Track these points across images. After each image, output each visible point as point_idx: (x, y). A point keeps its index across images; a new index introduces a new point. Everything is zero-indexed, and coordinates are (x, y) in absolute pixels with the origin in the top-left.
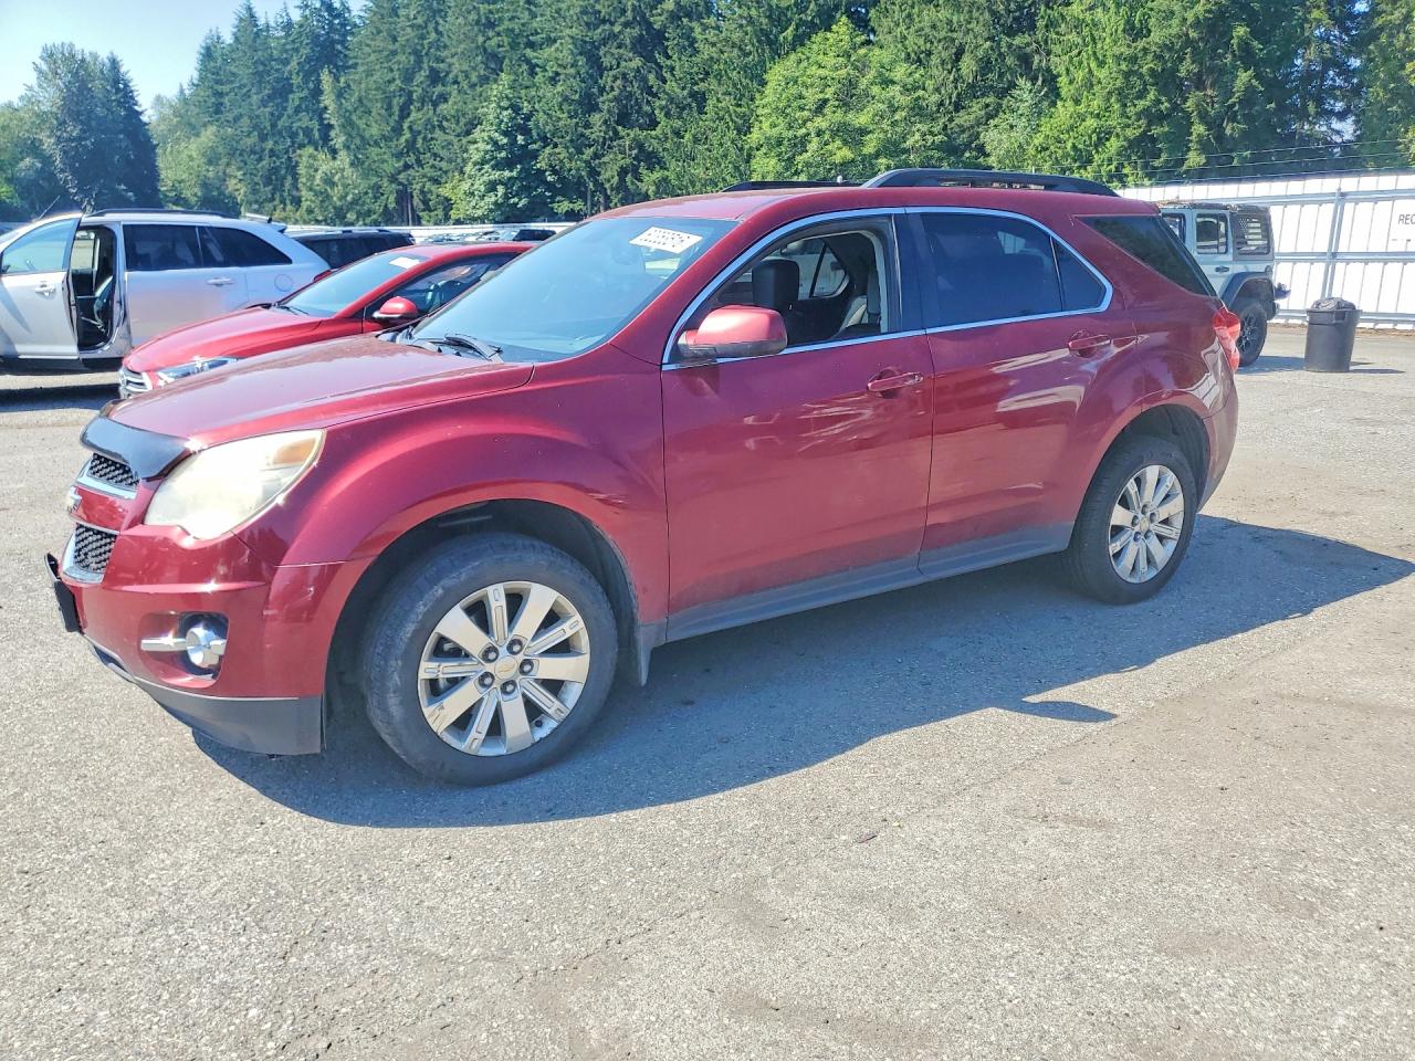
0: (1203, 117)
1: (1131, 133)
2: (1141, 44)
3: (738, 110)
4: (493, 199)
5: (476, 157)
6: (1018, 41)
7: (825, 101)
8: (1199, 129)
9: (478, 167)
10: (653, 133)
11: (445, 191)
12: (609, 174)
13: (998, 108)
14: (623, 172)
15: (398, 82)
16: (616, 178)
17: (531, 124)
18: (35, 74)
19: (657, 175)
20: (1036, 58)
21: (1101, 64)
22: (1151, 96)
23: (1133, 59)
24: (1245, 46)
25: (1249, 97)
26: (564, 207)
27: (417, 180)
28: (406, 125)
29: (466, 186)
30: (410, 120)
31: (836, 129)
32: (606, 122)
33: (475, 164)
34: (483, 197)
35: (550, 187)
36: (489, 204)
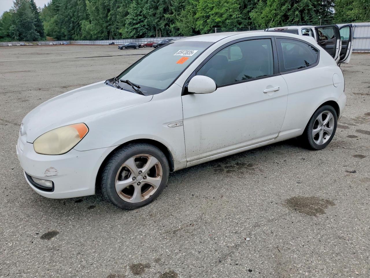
3: (193, 9)
4: (133, 33)
5: (128, 22)
7: (213, 7)
9: (129, 25)
10: (172, 15)
11: (120, 31)
12: (162, 26)
13: (253, 8)
14: (166, 25)
16: (164, 27)
17: (141, 14)
18: (13, 3)
19: (174, 25)
26: (151, 34)
27: (112, 28)
28: (109, 14)
29: (126, 30)
30: (110, 12)
31: (216, 14)
32: (160, 13)
33: (128, 24)
34: (130, 32)
35: (147, 29)
36: (132, 34)
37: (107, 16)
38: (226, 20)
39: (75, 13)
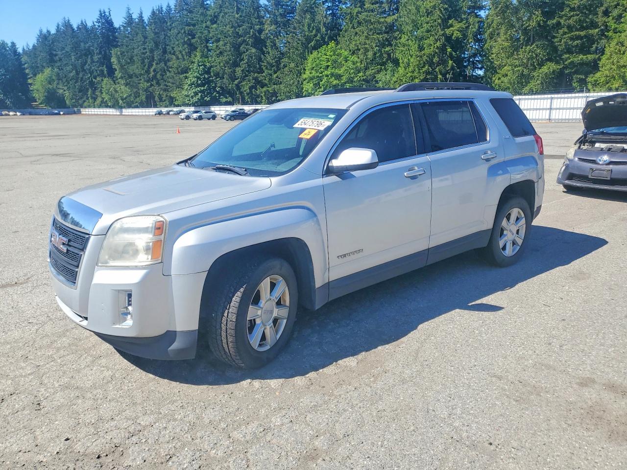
0: (441, 74)
1: (422, 78)
2: (423, 52)
4: (197, 98)
5: (189, 82)
6: (387, 49)
7: (328, 66)
8: (440, 76)
10: (262, 75)
11: (172, 95)
12: (246, 88)
14: (251, 88)
15: (148, 53)
16: (248, 90)
17: (210, 71)
19: (265, 89)
20: (392, 54)
21: (411, 56)
22: (427, 67)
23: (421, 57)
24: (451, 54)
25: (452, 68)
26: (224, 100)
27: (157, 91)
28: (152, 70)
29: (185, 93)
30: (153, 67)
31: (332, 75)
32: (242, 71)
33: (189, 85)
34: (192, 97)
35: (218, 92)
36: (195, 99)
37: (148, 72)
38: (345, 83)
39: (87, 67)
